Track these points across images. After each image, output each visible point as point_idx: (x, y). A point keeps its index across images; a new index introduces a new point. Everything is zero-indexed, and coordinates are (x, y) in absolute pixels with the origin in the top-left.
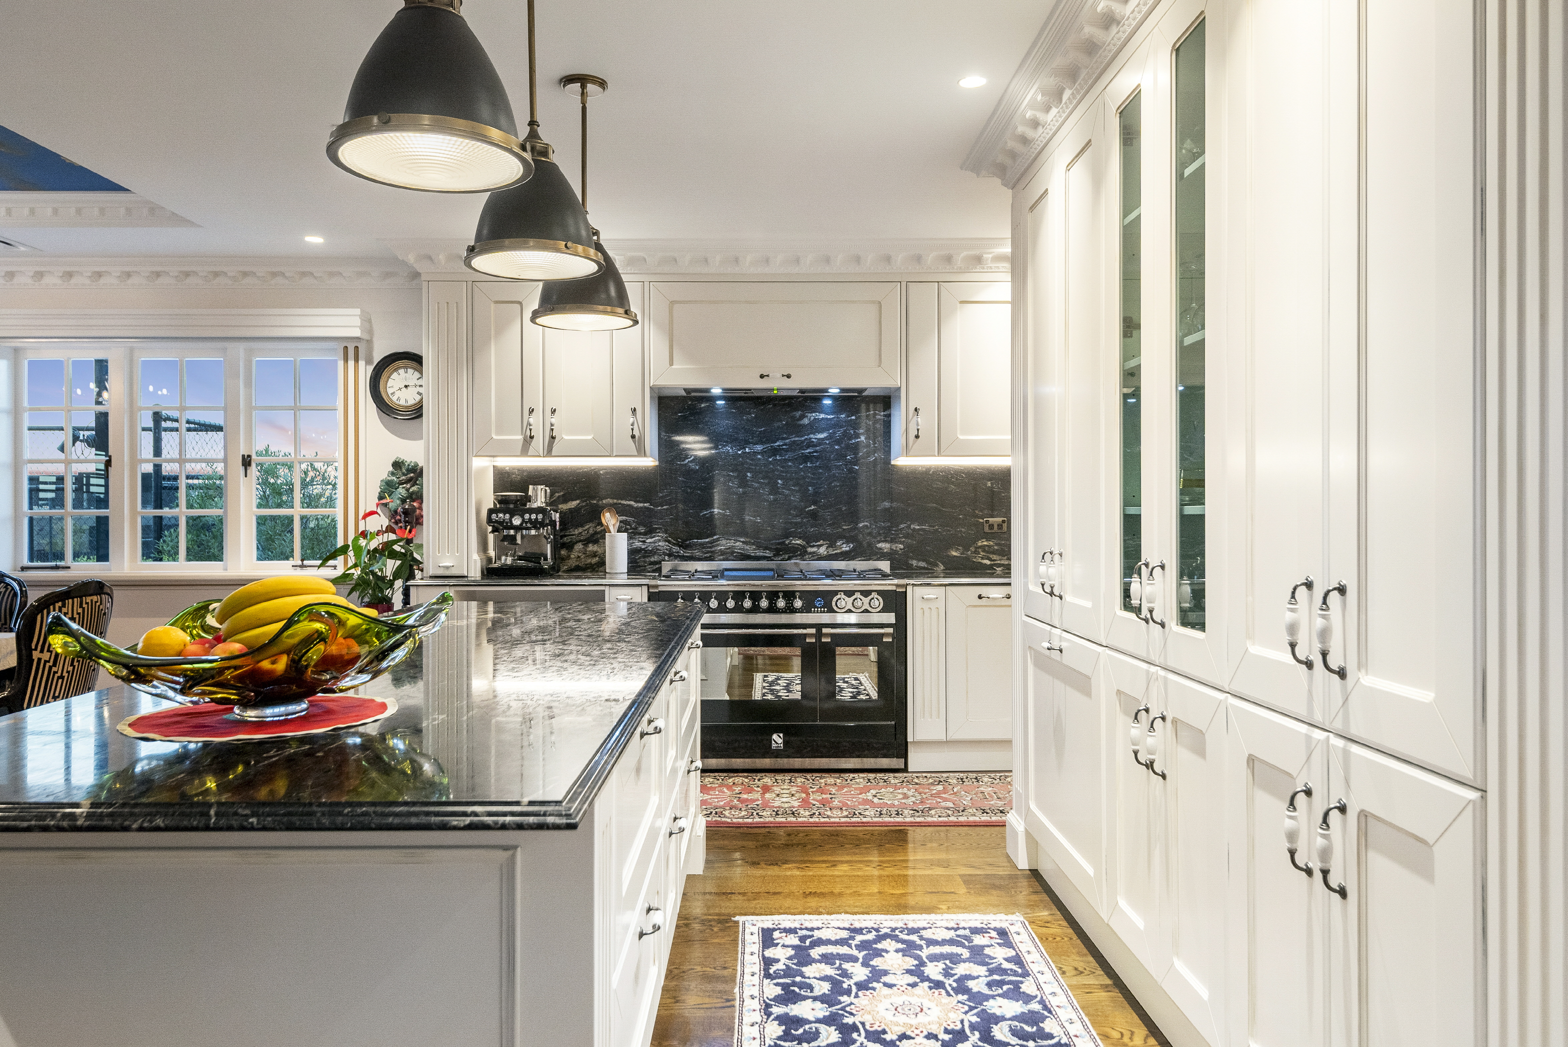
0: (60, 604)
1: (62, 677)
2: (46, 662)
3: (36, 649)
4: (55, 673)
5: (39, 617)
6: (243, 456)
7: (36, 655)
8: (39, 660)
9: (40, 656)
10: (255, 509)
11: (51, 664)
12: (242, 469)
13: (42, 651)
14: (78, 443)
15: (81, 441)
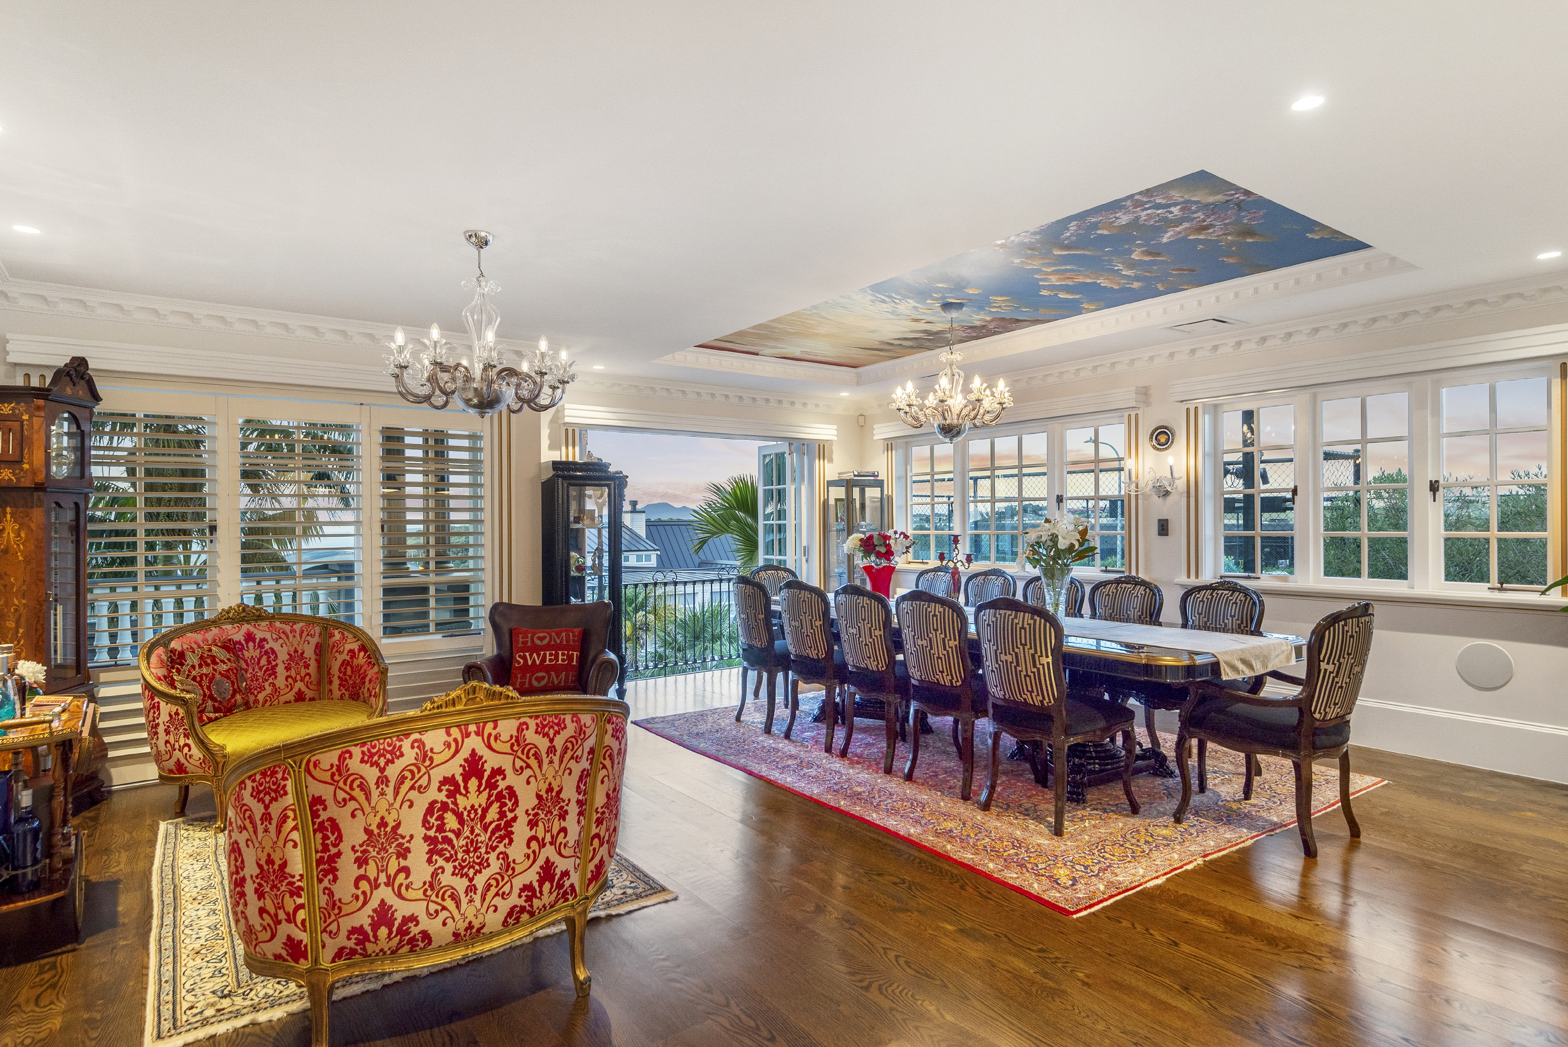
0: (1343, 623)
1: (1341, 687)
2: (1330, 673)
3: (1323, 661)
4: (1337, 683)
5: (1327, 633)
6: (1431, 481)
7: (1323, 666)
8: (1326, 670)
9: (1327, 667)
10: (1443, 532)
11: (1334, 674)
12: (1430, 494)
13: (1328, 663)
14: (1229, 476)
15: (1232, 474)
